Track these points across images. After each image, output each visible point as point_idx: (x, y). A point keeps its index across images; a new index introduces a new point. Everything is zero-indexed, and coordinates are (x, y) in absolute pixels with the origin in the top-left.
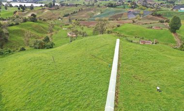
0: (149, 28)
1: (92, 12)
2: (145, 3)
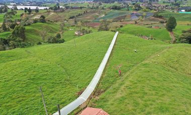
0: (149, 27)
1: (97, 14)
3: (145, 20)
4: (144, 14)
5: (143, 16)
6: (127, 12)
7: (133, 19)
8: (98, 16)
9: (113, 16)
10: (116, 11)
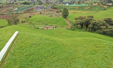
0: (50, 16)
1: (11, 8)
2: (47, 2)
3: (47, 11)
4: (45, 7)
5: (44, 8)
6: (34, 6)
7: (39, 11)
8: (12, 9)
9: (24, 9)
10: (26, 5)
